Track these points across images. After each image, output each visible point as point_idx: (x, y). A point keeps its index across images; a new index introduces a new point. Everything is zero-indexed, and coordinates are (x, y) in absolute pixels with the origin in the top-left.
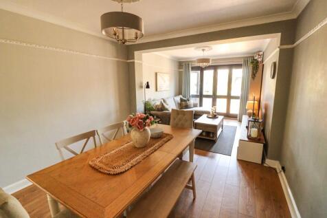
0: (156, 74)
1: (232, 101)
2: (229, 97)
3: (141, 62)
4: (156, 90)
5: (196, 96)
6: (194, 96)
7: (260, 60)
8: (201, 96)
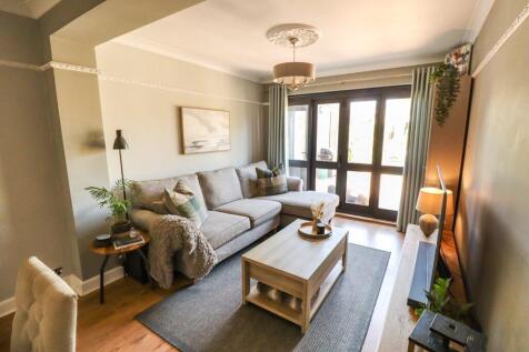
0: (180, 110)
1: (385, 178)
2: (376, 168)
3: (93, 72)
4: (182, 151)
5: (300, 164)
6: (293, 164)
7: (461, 68)
8: (312, 164)
